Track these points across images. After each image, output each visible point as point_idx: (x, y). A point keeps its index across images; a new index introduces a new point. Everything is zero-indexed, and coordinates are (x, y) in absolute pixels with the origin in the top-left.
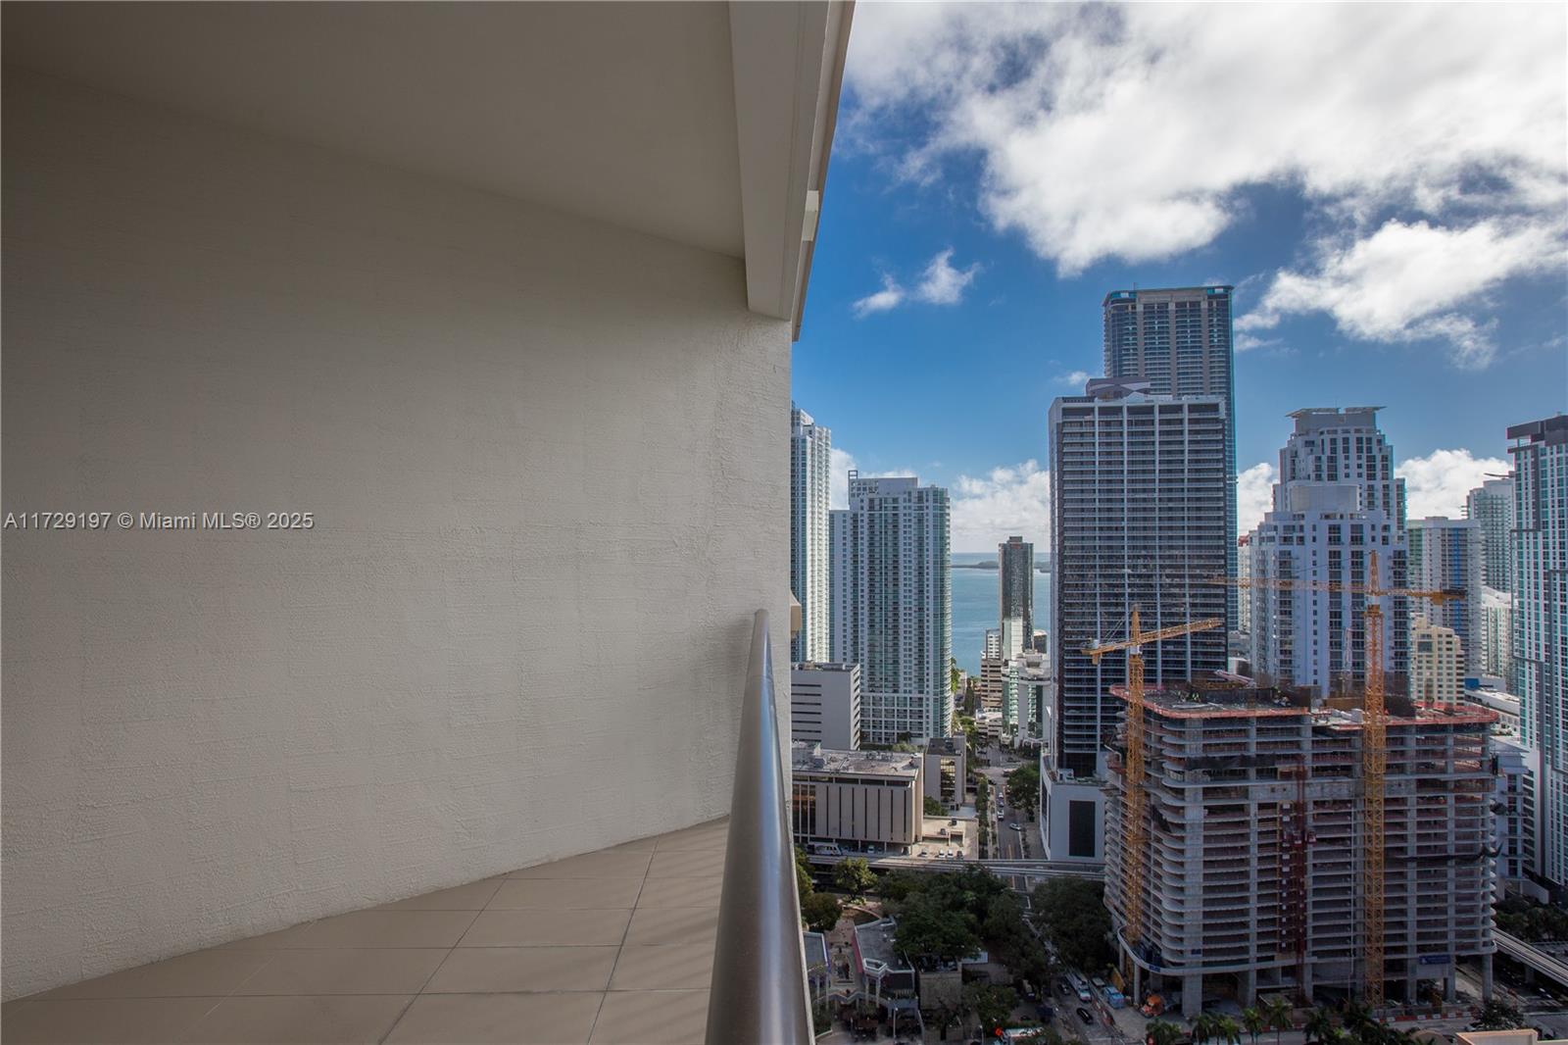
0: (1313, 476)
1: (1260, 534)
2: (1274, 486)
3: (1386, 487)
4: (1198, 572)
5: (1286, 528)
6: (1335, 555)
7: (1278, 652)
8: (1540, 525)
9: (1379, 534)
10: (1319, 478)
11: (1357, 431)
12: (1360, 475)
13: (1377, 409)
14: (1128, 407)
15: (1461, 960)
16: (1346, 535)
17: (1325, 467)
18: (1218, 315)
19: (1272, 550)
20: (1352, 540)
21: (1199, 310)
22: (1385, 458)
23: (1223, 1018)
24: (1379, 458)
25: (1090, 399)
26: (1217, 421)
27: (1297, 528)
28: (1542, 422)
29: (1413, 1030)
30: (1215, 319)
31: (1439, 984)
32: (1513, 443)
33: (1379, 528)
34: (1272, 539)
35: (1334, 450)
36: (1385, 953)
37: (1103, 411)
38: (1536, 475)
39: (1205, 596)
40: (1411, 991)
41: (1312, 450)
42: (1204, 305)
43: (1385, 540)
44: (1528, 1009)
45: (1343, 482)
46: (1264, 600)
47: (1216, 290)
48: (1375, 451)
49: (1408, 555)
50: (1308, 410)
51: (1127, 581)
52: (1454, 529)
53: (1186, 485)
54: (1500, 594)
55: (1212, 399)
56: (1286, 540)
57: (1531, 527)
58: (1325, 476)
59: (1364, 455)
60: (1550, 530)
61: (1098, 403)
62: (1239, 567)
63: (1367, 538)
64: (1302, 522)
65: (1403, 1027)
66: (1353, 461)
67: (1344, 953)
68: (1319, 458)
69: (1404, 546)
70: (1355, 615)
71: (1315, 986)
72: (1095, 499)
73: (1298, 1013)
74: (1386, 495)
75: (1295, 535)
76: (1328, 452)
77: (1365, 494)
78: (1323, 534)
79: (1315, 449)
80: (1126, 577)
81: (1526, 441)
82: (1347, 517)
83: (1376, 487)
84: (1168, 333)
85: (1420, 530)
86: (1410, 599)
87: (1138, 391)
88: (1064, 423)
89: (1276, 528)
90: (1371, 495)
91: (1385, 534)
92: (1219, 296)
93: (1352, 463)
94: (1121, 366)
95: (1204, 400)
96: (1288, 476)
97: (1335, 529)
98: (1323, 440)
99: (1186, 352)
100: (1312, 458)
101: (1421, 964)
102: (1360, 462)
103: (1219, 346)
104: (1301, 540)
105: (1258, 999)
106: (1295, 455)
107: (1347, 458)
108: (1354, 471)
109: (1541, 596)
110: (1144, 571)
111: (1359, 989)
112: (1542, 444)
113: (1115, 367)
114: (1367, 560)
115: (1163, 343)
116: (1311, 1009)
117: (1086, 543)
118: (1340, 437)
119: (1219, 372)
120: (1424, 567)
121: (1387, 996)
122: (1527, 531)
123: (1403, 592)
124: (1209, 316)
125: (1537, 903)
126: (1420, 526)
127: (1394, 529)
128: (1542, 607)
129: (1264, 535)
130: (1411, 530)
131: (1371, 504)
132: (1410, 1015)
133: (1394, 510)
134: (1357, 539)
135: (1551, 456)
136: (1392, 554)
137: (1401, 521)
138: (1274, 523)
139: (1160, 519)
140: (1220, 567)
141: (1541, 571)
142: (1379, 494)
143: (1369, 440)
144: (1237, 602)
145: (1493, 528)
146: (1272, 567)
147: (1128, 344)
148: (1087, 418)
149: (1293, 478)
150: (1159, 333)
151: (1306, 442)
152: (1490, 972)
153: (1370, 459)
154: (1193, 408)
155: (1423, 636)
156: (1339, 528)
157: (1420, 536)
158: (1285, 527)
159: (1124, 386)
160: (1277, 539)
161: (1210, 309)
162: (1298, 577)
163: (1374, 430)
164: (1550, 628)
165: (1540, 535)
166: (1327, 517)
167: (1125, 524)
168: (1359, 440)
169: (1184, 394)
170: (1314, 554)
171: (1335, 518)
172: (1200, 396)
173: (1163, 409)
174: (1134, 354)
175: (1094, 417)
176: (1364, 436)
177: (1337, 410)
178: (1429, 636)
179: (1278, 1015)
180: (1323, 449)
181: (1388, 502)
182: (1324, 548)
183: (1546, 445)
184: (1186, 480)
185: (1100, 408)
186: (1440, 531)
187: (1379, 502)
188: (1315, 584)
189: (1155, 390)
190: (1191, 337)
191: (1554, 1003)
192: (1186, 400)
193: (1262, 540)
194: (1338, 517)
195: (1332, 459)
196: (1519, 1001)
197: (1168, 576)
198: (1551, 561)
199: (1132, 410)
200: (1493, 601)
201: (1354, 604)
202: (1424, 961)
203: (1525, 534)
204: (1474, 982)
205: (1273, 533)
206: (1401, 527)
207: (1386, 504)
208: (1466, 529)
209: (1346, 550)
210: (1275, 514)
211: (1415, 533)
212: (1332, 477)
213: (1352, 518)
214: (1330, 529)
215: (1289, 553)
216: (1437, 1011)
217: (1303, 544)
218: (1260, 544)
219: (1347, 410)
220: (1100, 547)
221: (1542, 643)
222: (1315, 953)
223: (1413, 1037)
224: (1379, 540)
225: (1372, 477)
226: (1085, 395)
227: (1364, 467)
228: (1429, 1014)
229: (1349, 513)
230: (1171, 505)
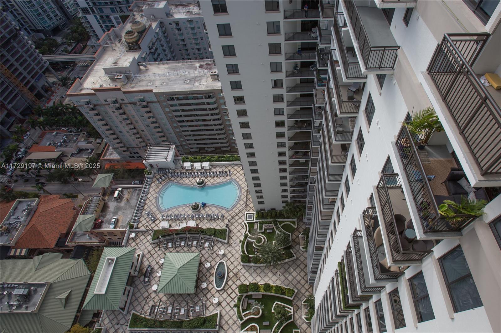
15: (44, 73)
23: (8, 147)
29: (54, 103)
31: (46, 84)
36: (26, 87)
40: (42, 92)
44: (69, 74)
65: (51, 104)
67: (16, 96)
71: (20, 113)
73: (25, 125)
101: (37, 82)
105: (10, 132)
111: (31, 103)
116: (27, 121)
121: (39, 99)
125: (44, 40)
132: (49, 100)
152: (53, 71)
179: (21, 131)
191: (72, 68)
196: (65, 74)
202: (37, 81)
204: (52, 77)
216: (53, 93)
222: (9, 103)
223: (56, 104)
228: (52, 95)
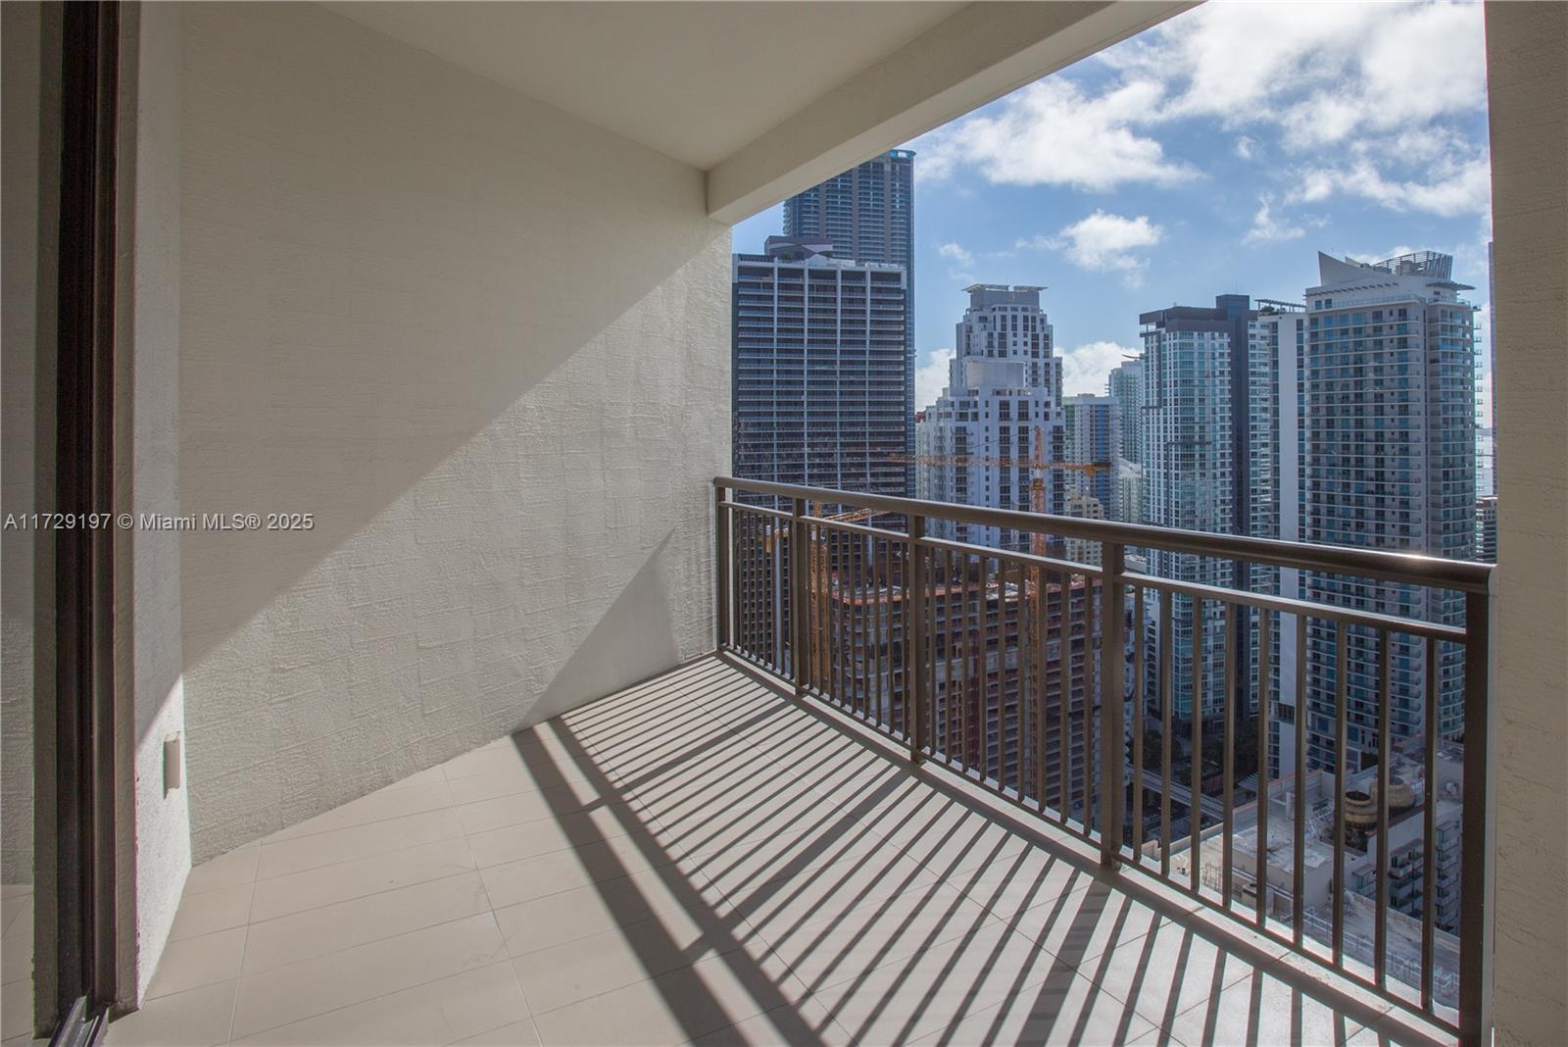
0: (986, 352)
1: (938, 409)
2: (951, 361)
3: (1047, 365)
4: (879, 449)
5: (962, 404)
6: (1004, 430)
7: (955, 530)
8: (1162, 403)
9: (1042, 410)
10: (991, 354)
11: (1025, 309)
12: (1026, 353)
13: (1040, 289)
14: (810, 271)
16: (1014, 412)
17: (996, 344)
18: (901, 180)
19: (950, 425)
20: (1019, 416)
21: (883, 172)
22: (1046, 337)
24: (1041, 337)
25: (768, 258)
26: (899, 291)
27: (972, 404)
28: (1164, 311)
30: (898, 184)
32: (1143, 328)
33: (1041, 405)
34: (949, 415)
35: (1004, 328)
37: (783, 273)
38: (1159, 358)
39: (886, 475)
41: (985, 326)
42: (887, 168)
43: (1046, 416)
45: (1011, 359)
46: (941, 478)
47: (900, 155)
48: (1038, 331)
49: (1065, 430)
50: (982, 286)
51: (806, 461)
52: (1101, 406)
53: (868, 358)
54: (1131, 465)
55: (895, 268)
56: (963, 416)
57: (1155, 405)
58: (996, 352)
59: (1030, 333)
60: (1169, 406)
61: (777, 264)
62: (917, 445)
63: (1032, 414)
64: (977, 398)
66: (1020, 339)
68: (991, 335)
69: (1062, 422)
70: (1023, 489)
72: (772, 371)
74: (1047, 373)
75: (971, 411)
76: (999, 329)
77: (1030, 372)
78: (995, 410)
79: (987, 325)
80: (806, 455)
81: (1152, 328)
82: (1015, 393)
83: (1039, 365)
84: (850, 193)
85: (1073, 406)
86: (1066, 472)
87: (820, 253)
88: (740, 283)
89: (952, 404)
90: (1035, 372)
91: (1046, 410)
92: (901, 160)
93: (1019, 340)
94: (801, 224)
95: (886, 267)
96: (964, 353)
97: (1005, 405)
98: (995, 317)
99: (869, 216)
100: (985, 334)
102: (1026, 340)
103: (900, 213)
104: (976, 416)
106: (970, 330)
107: (1015, 335)
108: (1020, 348)
109: (1162, 466)
110: (824, 450)
112: (1163, 330)
113: (794, 224)
114: (1032, 435)
115: (846, 203)
117: (763, 420)
118: (1009, 314)
119: (900, 240)
120: (1076, 441)
122: (1153, 407)
123: (1061, 466)
124: (892, 180)
126: (1073, 402)
127: (1053, 405)
128: (1162, 475)
129: (941, 411)
130: (1066, 407)
131: (1035, 380)
133: (1053, 388)
134: (1023, 416)
135: (1171, 341)
136: (1051, 429)
137: (1059, 397)
138: (950, 399)
139: (841, 393)
140: (899, 444)
141: (1162, 443)
142: (1041, 372)
143: (1034, 318)
144: (914, 480)
145: (1128, 404)
146: (949, 444)
147: (809, 201)
148: (766, 280)
149: (969, 353)
150: (842, 191)
151: (980, 318)
153: (1035, 337)
154: (876, 276)
155: (1075, 507)
156: (1008, 404)
157: (1073, 412)
158: (961, 402)
159: (807, 247)
160: (953, 414)
161: (893, 173)
162: (972, 453)
163: (1037, 309)
164: (1167, 493)
165: (1161, 410)
166: (998, 393)
167: (804, 398)
168: (1026, 318)
169: (866, 260)
170: (987, 429)
171: (1005, 395)
172: (882, 264)
173: (846, 275)
174: (815, 212)
175: (774, 279)
176: (1029, 314)
177: (1007, 287)
178: (1080, 506)
180: (995, 326)
181: (1049, 380)
182: (995, 425)
183: (1167, 332)
184: (867, 353)
185: (779, 269)
186: (1088, 407)
187: (1041, 380)
188: (987, 460)
189: (836, 253)
190: (874, 200)
192: (870, 267)
193: (940, 415)
194: (1008, 393)
195: (1002, 336)
197: (848, 455)
198: (1169, 434)
199: (813, 274)
200: (1127, 471)
201: (1021, 479)
203: (1151, 410)
205: (949, 409)
206: (1058, 404)
207: (1047, 381)
208: (1108, 406)
209: (1014, 427)
210: (953, 390)
211: (1069, 409)
212: (1003, 354)
213: (1019, 395)
214: (1000, 405)
215: (965, 429)
217: (977, 420)
218: (938, 420)
219: (1016, 288)
220: (778, 423)
221: (1162, 507)
224: (1041, 415)
225: (1035, 355)
226: (763, 254)
227: (1029, 344)
229: (1017, 389)
230: (852, 378)
